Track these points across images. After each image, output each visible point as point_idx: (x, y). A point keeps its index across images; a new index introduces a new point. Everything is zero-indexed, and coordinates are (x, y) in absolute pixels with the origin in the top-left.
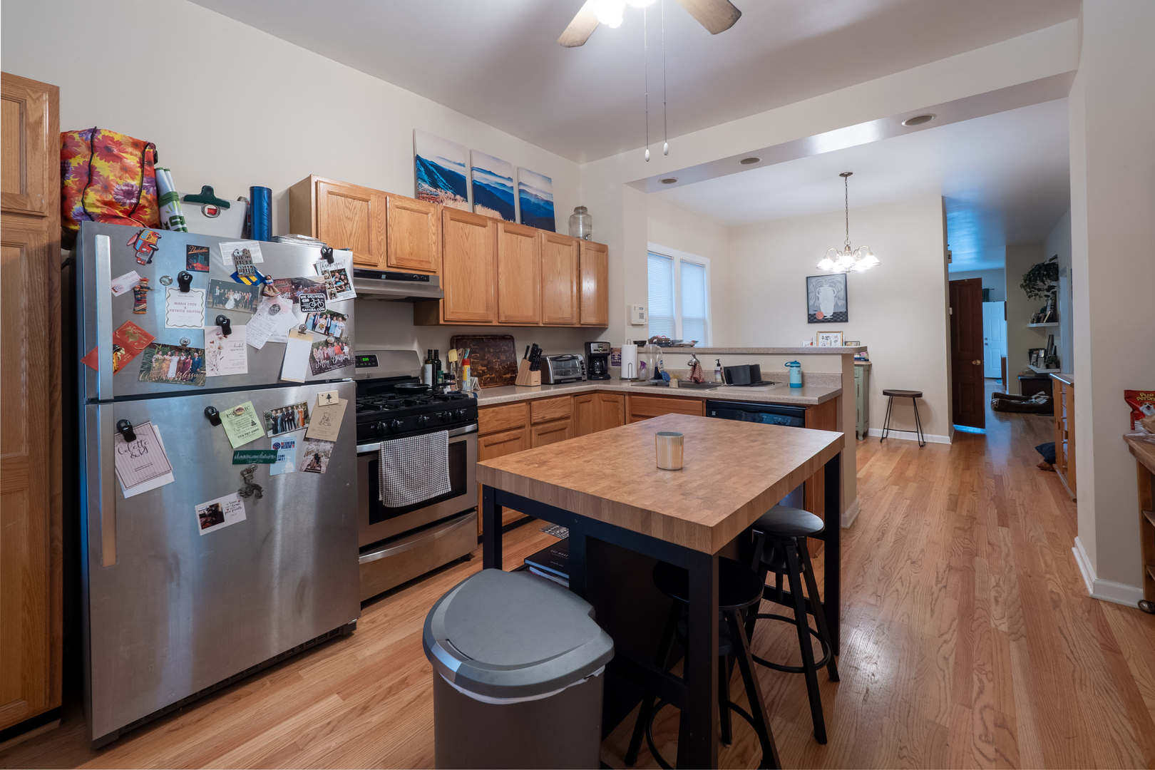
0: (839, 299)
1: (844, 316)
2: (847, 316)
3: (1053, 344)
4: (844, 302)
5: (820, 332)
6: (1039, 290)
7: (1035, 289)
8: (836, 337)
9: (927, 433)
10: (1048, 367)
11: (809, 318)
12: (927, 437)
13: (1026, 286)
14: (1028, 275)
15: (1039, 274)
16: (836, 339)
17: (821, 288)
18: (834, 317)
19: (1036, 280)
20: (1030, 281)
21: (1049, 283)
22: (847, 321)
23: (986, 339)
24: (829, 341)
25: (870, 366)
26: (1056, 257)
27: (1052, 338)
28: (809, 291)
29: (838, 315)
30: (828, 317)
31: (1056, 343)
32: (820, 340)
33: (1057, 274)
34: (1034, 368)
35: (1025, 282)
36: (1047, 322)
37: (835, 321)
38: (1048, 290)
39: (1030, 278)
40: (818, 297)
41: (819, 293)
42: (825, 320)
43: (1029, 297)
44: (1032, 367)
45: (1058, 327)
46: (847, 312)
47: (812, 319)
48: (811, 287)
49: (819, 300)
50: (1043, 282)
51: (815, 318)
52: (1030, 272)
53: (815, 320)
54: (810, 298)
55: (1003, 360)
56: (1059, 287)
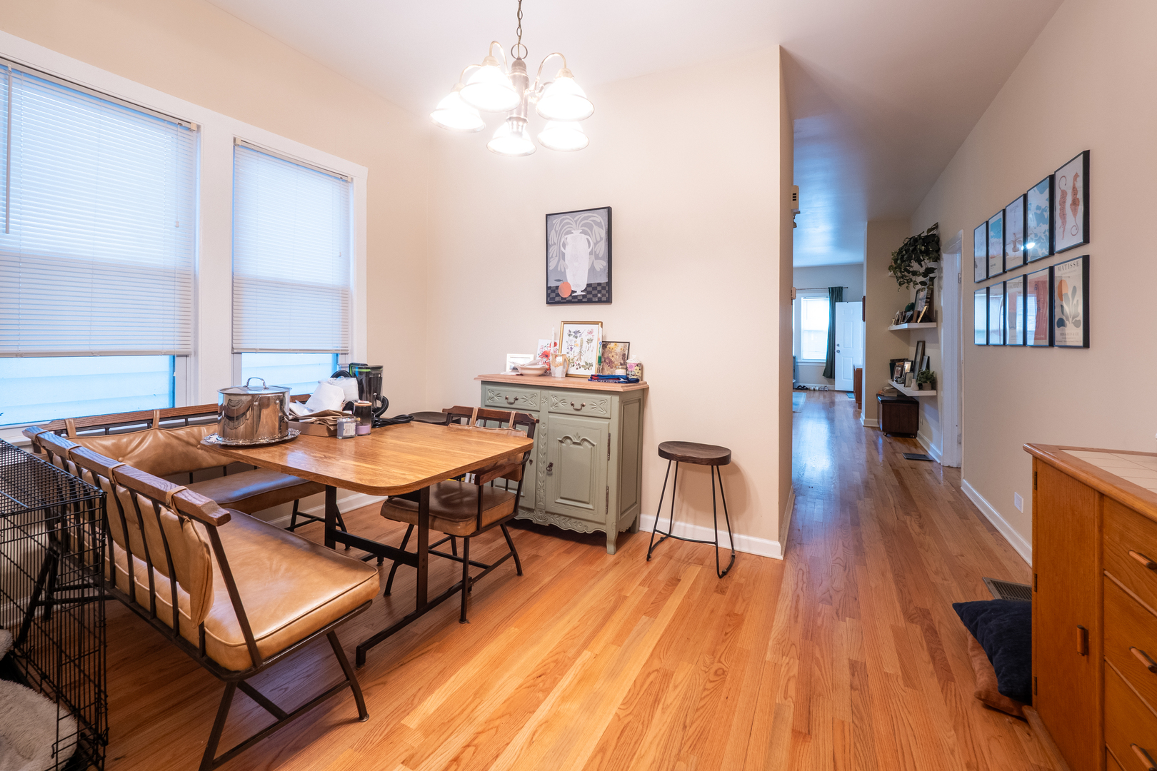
0: (597, 257)
1: (604, 292)
2: (610, 292)
3: (923, 354)
4: (605, 264)
5: (566, 323)
6: (915, 273)
7: (909, 272)
8: (591, 332)
9: (740, 533)
10: (921, 387)
11: (548, 295)
12: (739, 539)
13: (896, 268)
14: (901, 250)
15: (915, 249)
16: (590, 337)
17: (569, 236)
18: (589, 293)
19: (910, 259)
20: (903, 261)
21: (928, 263)
22: (609, 301)
23: (838, 345)
24: (579, 339)
25: (645, 391)
26: (936, 226)
27: (922, 345)
28: (550, 242)
29: (595, 289)
30: (579, 293)
31: (928, 352)
32: (566, 337)
33: (938, 250)
34: (900, 387)
35: (896, 261)
36: (921, 322)
37: (590, 302)
38: (925, 275)
39: (903, 256)
40: (564, 254)
41: (564, 246)
42: (574, 300)
43: (900, 284)
44: (895, 384)
45: (935, 330)
46: (609, 283)
47: (554, 297)
48: (552, 234)
49: (564, 259)
50: (919, 262)
51: (558, 295)
52: (902, 248)
53: (557, 299)
54: (550, 256)
55: (858, 373)
56: (941, 269)
